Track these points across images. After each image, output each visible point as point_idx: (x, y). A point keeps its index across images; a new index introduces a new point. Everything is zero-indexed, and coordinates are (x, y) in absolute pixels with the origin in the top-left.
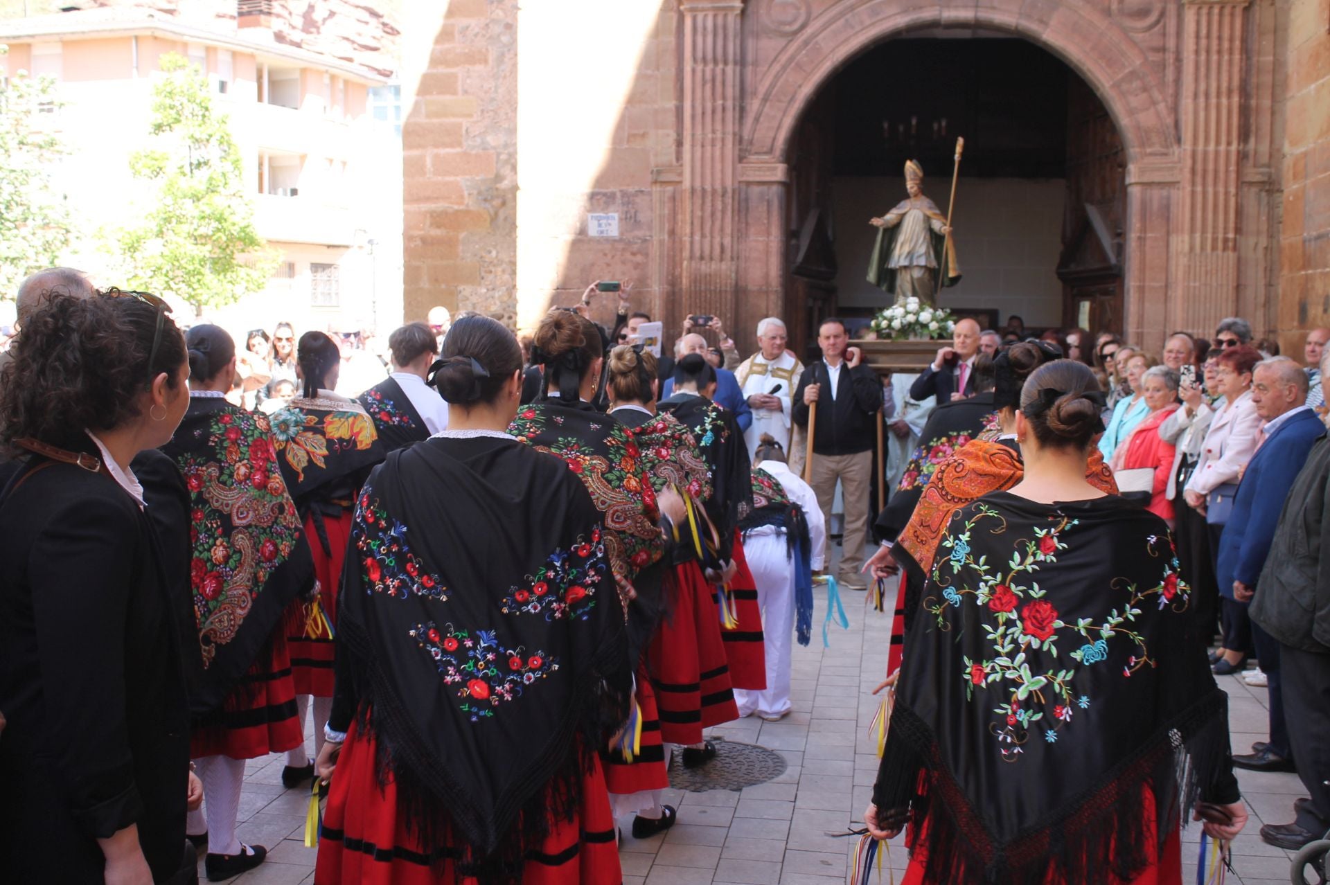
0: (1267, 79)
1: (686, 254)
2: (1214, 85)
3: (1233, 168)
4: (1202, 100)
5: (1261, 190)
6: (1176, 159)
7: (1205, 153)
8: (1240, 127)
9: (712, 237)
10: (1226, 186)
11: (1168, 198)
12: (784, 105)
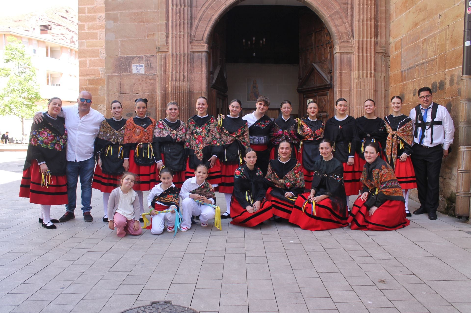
0: (383, 16)
1: (170, 79)
2: (365, 17)
3: (373, 47)
4: (361, 22)
5: (382, 56)
6: (352, 44)
7: (363, 41)
8: (375, 32)
9: (180, 72)
10: (371, 54)
11: (350, 58)
12: (207, 22)
